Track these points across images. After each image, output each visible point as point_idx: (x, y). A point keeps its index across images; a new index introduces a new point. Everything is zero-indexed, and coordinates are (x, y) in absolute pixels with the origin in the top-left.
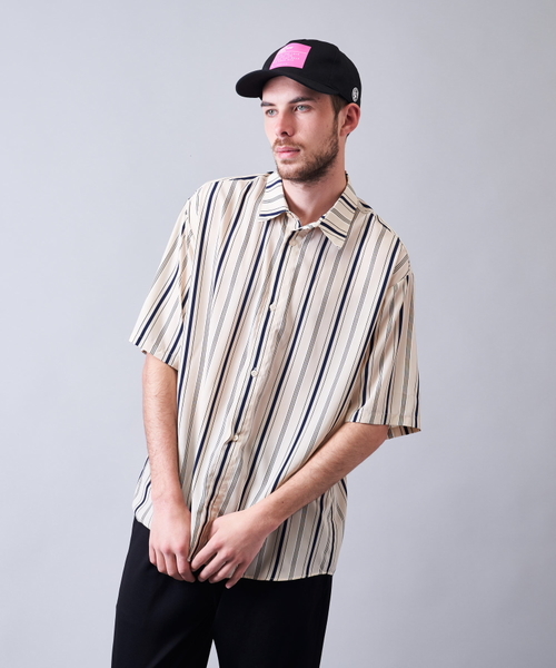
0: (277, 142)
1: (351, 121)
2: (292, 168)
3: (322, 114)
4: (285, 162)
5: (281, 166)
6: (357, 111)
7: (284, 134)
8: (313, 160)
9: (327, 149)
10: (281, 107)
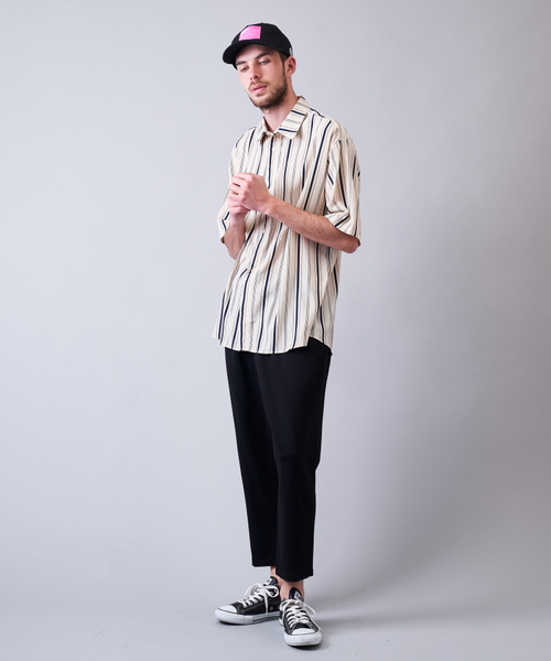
0: (252, 83)
1: (291, 67)
2: (263, 98)
3: (276, 63)
4: (258, 95)
5: (255, 99)
6: (294, 60)
7: (256, 77)
8: (274, 91)
9: (281, 84)
10: (250, 63)
